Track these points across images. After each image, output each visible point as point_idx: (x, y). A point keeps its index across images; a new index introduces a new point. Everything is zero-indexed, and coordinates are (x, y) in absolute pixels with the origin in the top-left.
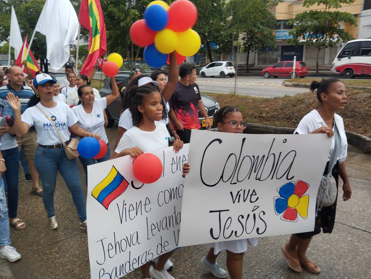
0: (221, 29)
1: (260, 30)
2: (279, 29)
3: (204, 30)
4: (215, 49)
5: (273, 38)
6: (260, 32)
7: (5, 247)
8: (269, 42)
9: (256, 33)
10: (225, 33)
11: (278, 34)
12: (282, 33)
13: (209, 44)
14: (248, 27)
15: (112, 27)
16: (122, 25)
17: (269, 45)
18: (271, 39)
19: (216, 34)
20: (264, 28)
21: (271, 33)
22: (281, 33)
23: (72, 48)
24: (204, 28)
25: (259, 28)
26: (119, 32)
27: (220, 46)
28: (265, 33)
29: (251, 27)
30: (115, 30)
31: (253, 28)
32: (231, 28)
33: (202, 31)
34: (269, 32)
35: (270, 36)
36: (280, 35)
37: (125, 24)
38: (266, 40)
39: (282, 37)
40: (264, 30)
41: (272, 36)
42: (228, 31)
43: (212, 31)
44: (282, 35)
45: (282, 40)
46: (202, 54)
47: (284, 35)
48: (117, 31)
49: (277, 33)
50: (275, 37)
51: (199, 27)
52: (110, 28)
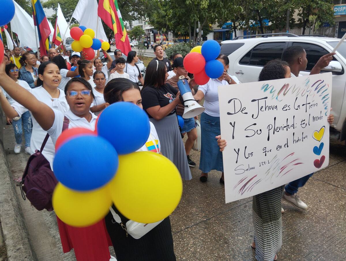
0: (276, 5)
1: (319, 6)
2: (338, 4)
3: (258, 6)
4: (267, 26)
5: (332, 14)
6: (318, 7)
7: (28, 147)
8: (327, 18)
9: (314, 9)
10: (280, 9)
11: (336, 10)
12: (342, 8)
13: (261, 21)
14: (306, 2)
15: (177, 6)
16: (188, 3)
17: (327, 21)
18: (329, 15)
19: (270, 10)
20: (323, 3)
21: (329, 9)
22: (340, 8)
23: (128, 29)
24: (258, 5)
25: (317, 3)
26: (183, 10)
27: (272, 23)
28: (324, 9)
29: (309, 2)
30: (181, 8)
31: (311, 3)
32: (287, 4)
33: (256, 7)
34: (328, 7)
35: (329, 12)
36: (339, 11)
37: (191, 2)
38: (324, 16)
39: (341, 12)
40: (323, 6)
41: (331, 11)
42: (284, 7)
43: (267, 7)
44: (340, 11)
45: (340, 15)
46: (252, 31)
47: (343, 10)
48: (182, 10)
49: (335, 8)
50: (333, 13)
51: (253, 4)
52: (176, 6)
